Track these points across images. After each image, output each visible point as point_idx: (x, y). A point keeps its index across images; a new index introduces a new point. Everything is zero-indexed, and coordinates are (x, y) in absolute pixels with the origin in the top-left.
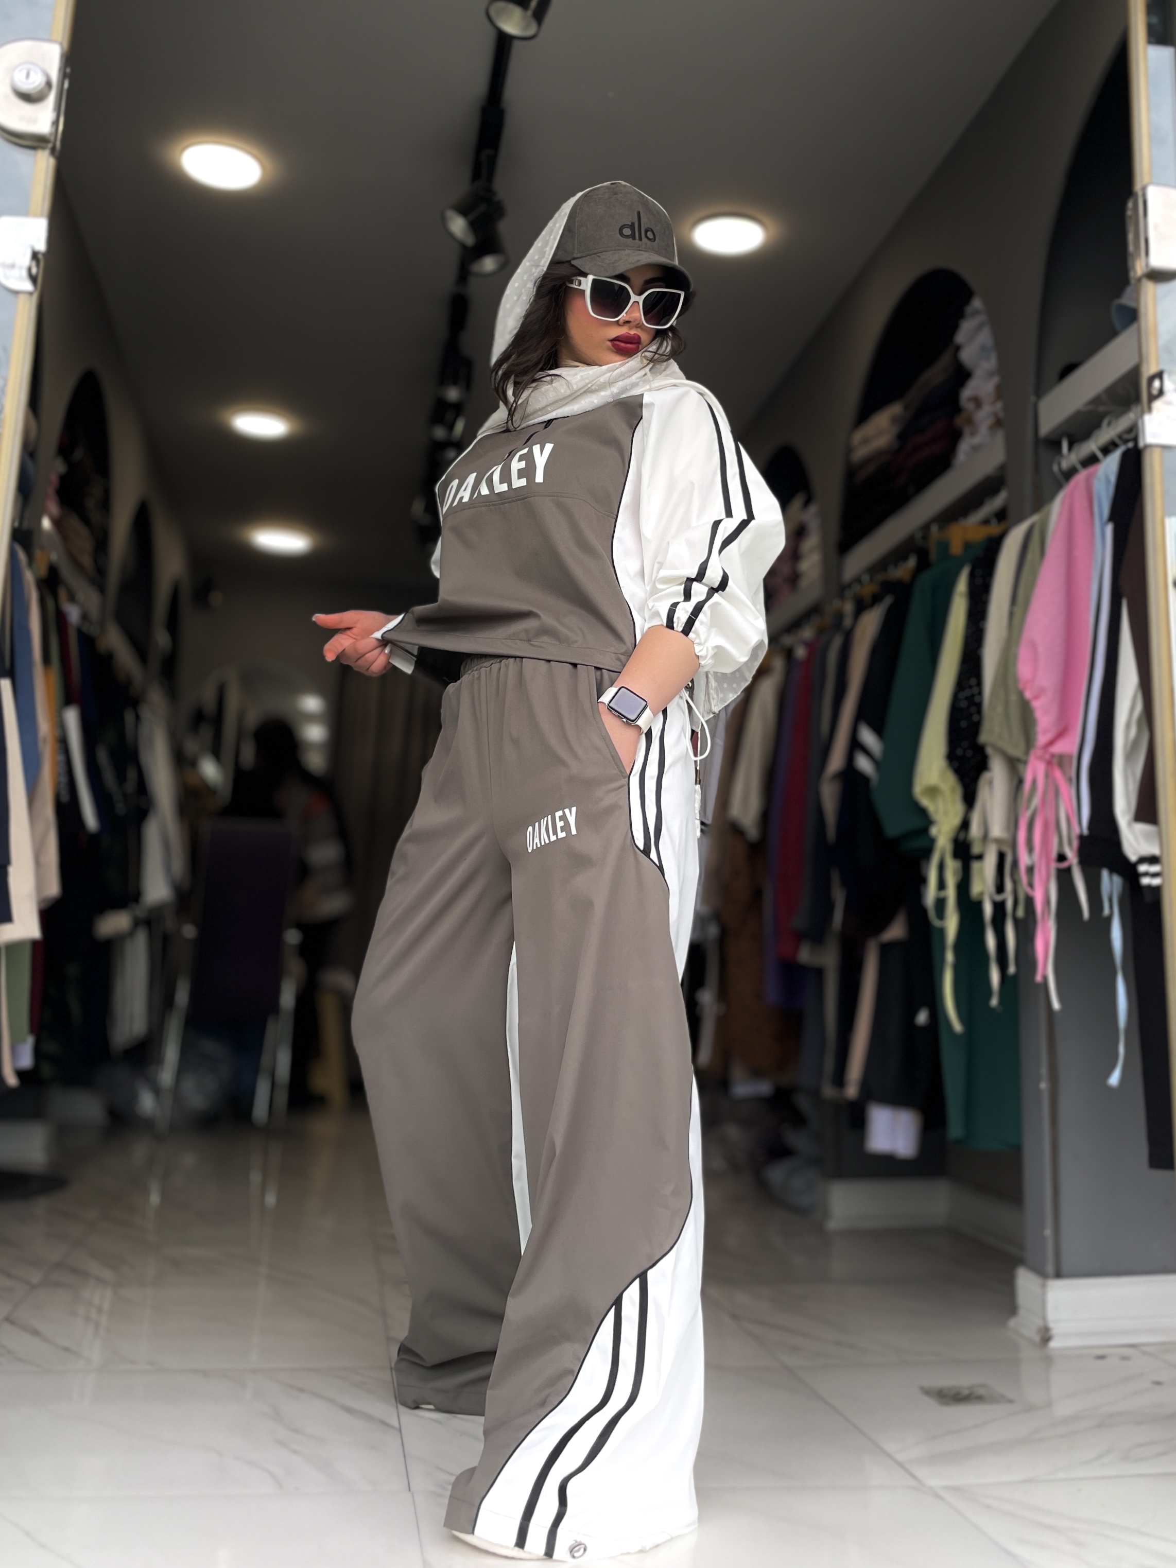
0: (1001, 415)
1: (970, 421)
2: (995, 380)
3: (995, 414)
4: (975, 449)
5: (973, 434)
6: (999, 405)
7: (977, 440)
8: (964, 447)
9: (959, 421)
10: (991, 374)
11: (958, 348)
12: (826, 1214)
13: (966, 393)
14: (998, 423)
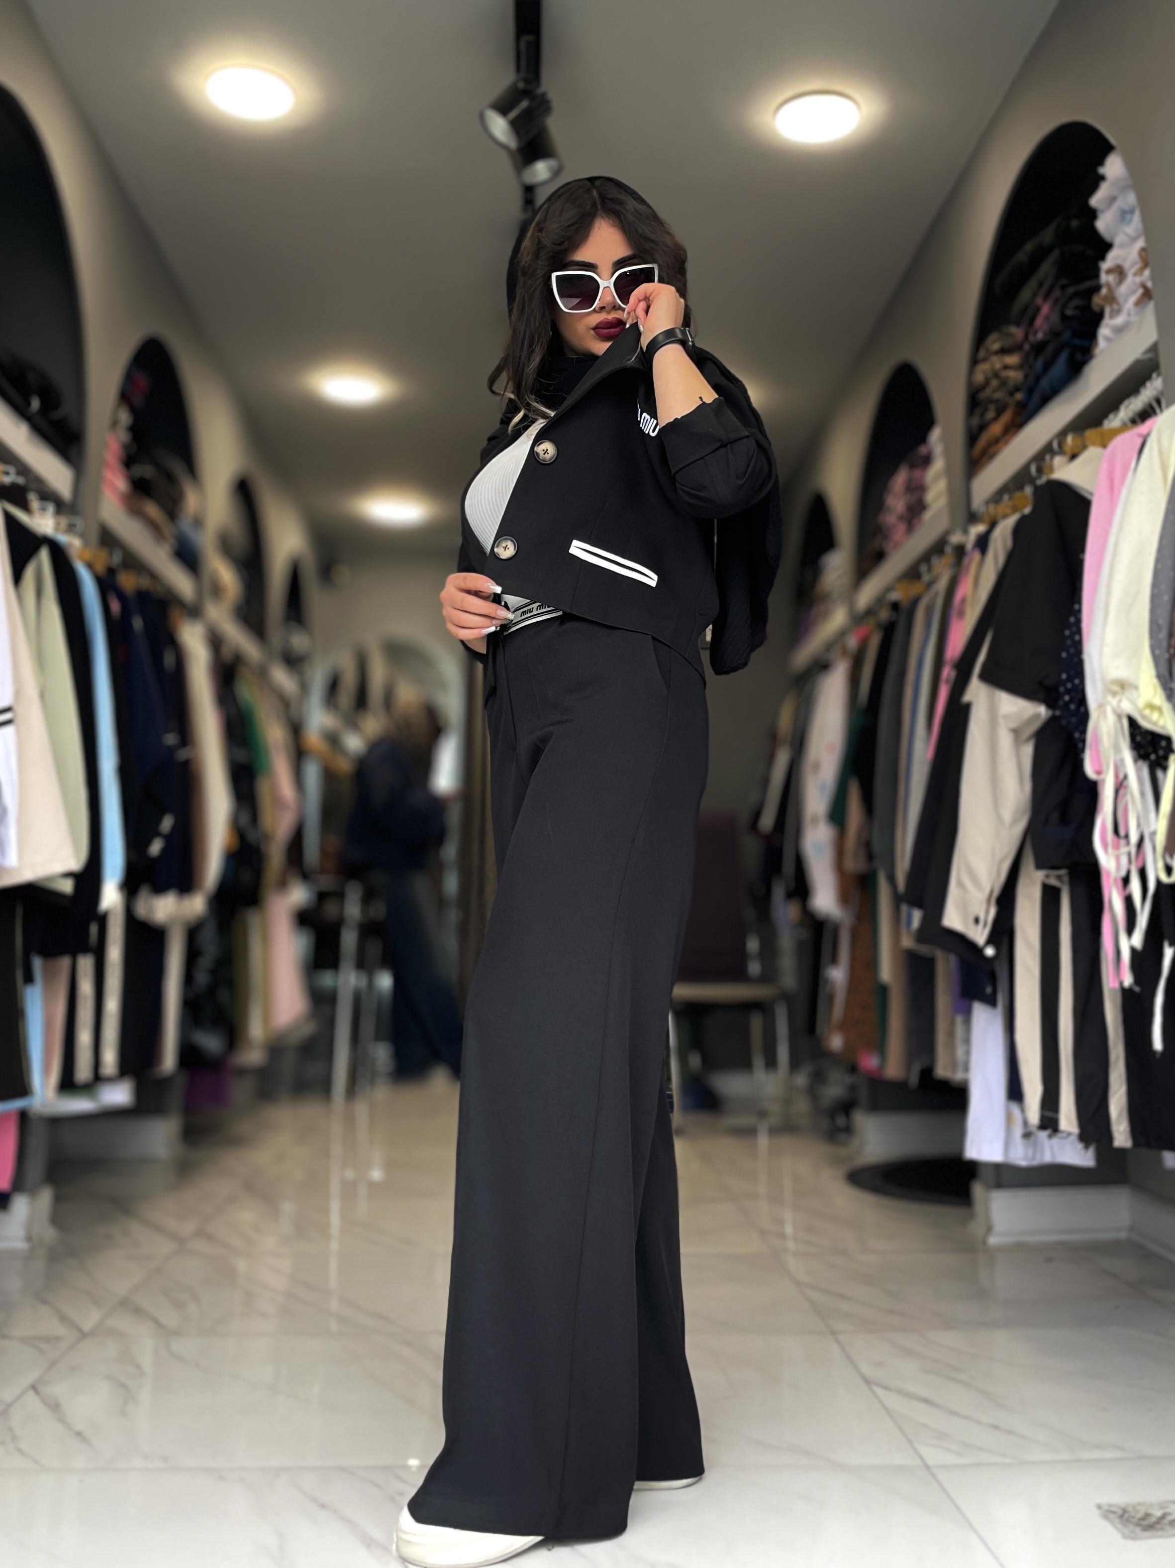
0: (1149, 284)
1: (1112, 298)
2: (1140, 243)
3: (1144, 286)
4: (1119, 330)
5: (1116, 313)
6: (1147, 272)
7: (1119, 320)
8: (1104, 331)
9: (1097, 300)
10: (1134, 239)
11: (1093, 214)
12: (989, 1229)
13: (1105, 266)
14: (1147, 294)
